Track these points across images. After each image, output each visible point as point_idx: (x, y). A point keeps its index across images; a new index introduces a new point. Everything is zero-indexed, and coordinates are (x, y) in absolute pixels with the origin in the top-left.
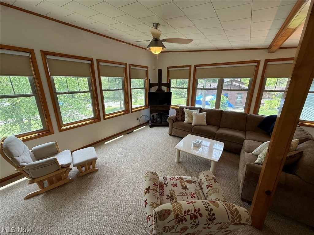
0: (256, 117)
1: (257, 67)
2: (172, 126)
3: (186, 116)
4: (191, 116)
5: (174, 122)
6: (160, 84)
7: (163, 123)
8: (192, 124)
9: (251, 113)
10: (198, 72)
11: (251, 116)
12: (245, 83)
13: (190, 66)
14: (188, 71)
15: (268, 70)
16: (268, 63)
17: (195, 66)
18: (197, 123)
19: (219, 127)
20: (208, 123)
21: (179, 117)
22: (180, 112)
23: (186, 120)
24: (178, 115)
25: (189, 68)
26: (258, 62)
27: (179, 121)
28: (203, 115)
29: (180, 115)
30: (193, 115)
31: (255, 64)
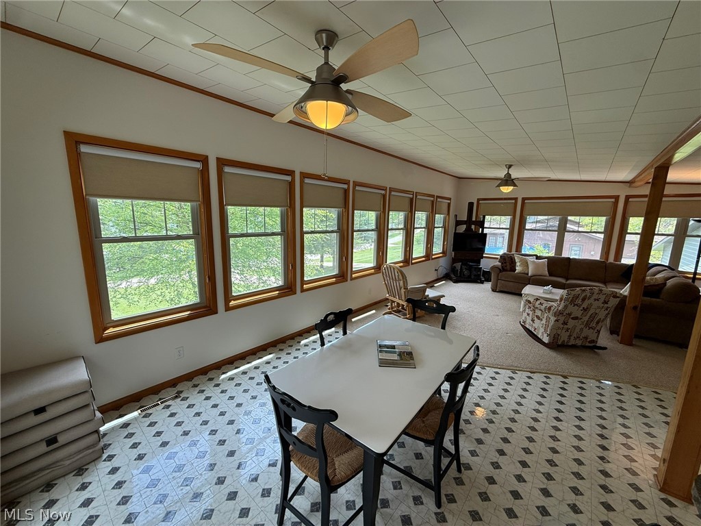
0: (617, 265)
1: (616, 203)
2: (498, 276)
3: (518, 264)
4: (526, 264)
5: (500, 271)
6: (469, 222)
7: (473, 277)
8: (528, 274)
9: (611, 259)
10: (527, 207)
11: (611, 263)
12: (600, 223)
13: (516, 199)
14: (512, 206)
15: (630, 208)
16: (630, 200)
17: (524, 199)
18: (535, 273)
19: (567, 279)
20: (551, 274)
21: (506, 266)
22: (507, 259)
23: (519, 269)
24: (505, 263)
25: (514, 201)
26: (617, 198)
27: (506, 271)
28: (544, 262)
29: (508, 264)
30: (529, 263)
31: (613, 200)
